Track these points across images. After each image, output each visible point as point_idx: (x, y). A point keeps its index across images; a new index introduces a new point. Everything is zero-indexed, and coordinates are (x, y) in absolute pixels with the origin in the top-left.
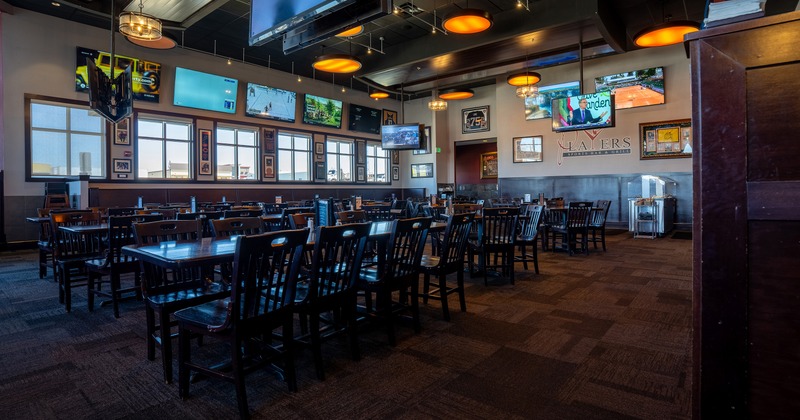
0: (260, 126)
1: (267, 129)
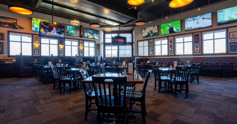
0: (192, 33)
1: (195, 34)
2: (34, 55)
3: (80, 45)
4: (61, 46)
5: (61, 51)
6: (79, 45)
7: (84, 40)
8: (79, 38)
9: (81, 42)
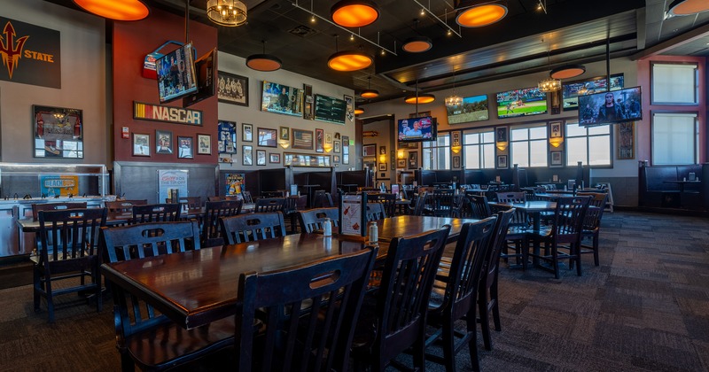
2: (453, 169)
3: (553, 135)
4: (502, 146)
5: (503, 157)
6: (549, 136)
7: (564, 120)
8: (549, 116)
9: (555, 127)
